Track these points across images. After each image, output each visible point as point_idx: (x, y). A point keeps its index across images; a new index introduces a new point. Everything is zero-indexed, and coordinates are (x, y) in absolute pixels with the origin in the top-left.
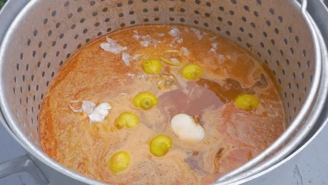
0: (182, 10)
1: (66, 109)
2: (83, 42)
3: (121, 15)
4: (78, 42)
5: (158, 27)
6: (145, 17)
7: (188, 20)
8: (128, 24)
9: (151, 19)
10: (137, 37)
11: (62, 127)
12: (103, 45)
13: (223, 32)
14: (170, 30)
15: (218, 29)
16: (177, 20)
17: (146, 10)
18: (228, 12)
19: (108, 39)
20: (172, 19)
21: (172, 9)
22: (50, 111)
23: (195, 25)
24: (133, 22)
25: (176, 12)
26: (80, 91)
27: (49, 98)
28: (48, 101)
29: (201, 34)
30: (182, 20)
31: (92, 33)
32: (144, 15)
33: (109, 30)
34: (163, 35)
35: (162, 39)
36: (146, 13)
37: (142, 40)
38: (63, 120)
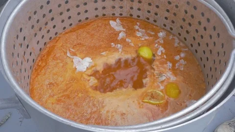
0: (173, 22)
1: (65, 50)
2: (100, 15)
3: (132, 8)
4: (96, 13)
5: (155, 27)
6: (147, 16)
7: (175, 31)
8: (135, 16)
9: (151, 20)
10: (137, 27)
11: (55, 58)
12: (111, 22)
13: (193, 49)
14: (159, 32)
15: (192, 45)
16: (168, 28)
17: (149, 12)
18: (200, 35)
19: (118, 20)
20: (165, 25)
21: (166, 18)
22: (55, 46)
23: (178, 36)
24: (138, 16)
25: (168, 21)
26: (78, 44)
27: (60, 37)
28: (58, 40)
29: (179, 44)
30: (171, 29)
31: (108, 12)
32: (148, 15)
33: (121, 14)
34: (153, 33)
35: (151, 36)
36: (149, 14)
37: (139, 31)
38: (58, 55)
